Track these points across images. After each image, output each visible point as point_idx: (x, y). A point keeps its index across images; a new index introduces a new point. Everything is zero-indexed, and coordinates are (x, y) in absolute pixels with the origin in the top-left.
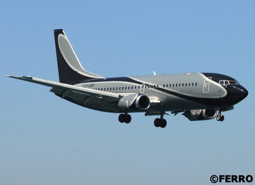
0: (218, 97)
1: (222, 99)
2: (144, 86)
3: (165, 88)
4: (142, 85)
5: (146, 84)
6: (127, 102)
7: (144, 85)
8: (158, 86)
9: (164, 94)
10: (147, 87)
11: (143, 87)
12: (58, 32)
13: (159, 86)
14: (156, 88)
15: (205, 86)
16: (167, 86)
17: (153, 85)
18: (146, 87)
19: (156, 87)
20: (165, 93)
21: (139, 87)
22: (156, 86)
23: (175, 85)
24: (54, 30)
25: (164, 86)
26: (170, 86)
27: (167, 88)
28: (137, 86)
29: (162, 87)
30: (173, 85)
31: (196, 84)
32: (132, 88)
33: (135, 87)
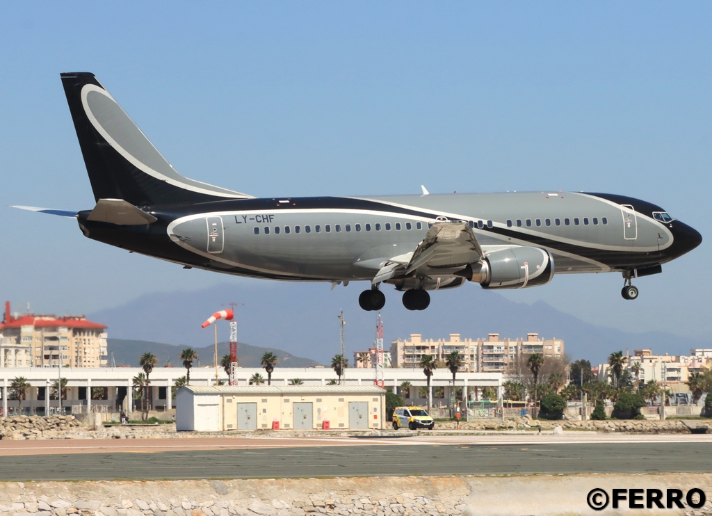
0: (655, 249)
3: (514, 228)
4: (439, 219)
6: (526, 267)
8: (490, 223)
13: (493, 222)
14: (486, 228)
15: (629, 226)
16: (519, 223)
17: (475, 220)
19: (485, 226)
20: (514, 240)
22: (485, 222)
23: (543, 223)
24: (62, 75)
25: (509, 223)
26: (529, 223)
27: (519, 228)
28: (424, 223)
29: (504, 226)
30: (538, 222)
31: (605, 221)
32: (409, 226)
33: (419, 225)
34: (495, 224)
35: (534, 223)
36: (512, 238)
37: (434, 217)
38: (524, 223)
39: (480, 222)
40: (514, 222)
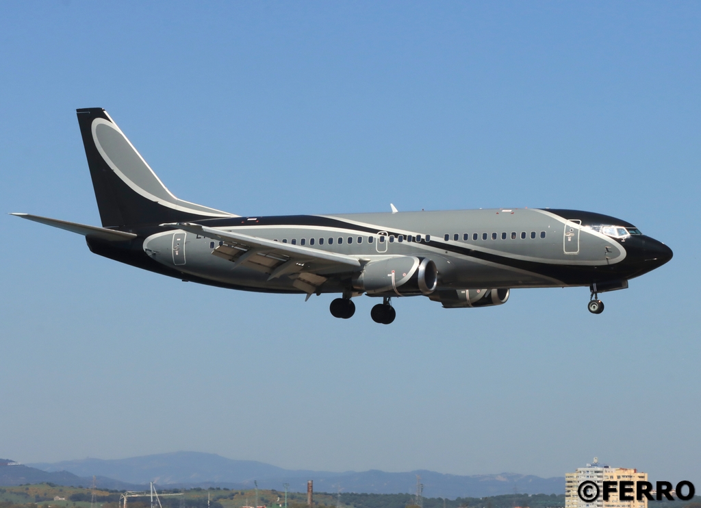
0: (604, 263)
1: (612, 268)
2: (387, 238)
3: (451, 242)
4: (380, 234)
5: (390, 233)
6: (392, 275)
7: (385, 234)
8: (428, 237)
9: (447, 256)
10: (396, 240)
11: (382, 239)
13: (431, 237)
14: (423, 242)
15: (569, 240)
16: (456, 237)
17: (414, 235)
18: (392, 240)
19: (423, 240)
20: (450, 253)
21: (371, 239)
22: (423, 236)
23: (480, 237)
24: (78, 110)
25: (447, 238)
26: (466, 237)
27: (455, 242)
28: (365, 237)
29: (441, 240)
30: (475, 236)
31: (543, 235)
32: (350, 240)
33: (360, 239)
34: (432, 238)
35: (471, 237)
36: (448, 252)
37: (375, 231)
38: (461, 237)
39: (419, 237)
40: (452, 236)
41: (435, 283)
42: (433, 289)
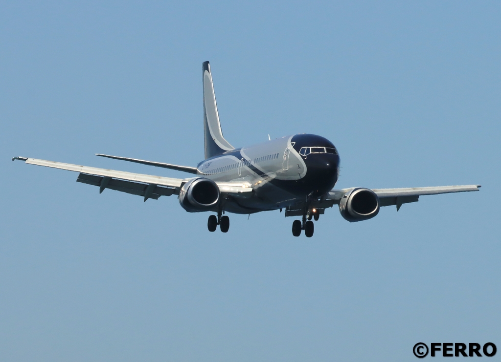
0: (299, 177)
1: (303, 181)
4: (241, 160)
9: (255, 177)
10: (243, 165)
12: (206, 66)
15: (285, 159)
16: (257, 161)
19: (249, 164)
20: (255, 174)
21: (238, 164)
22: (250, 161)
27: (256, 164)
29: (253, 164)
32: (233, 166)
41: (216, 202)
42: (205, 205)
